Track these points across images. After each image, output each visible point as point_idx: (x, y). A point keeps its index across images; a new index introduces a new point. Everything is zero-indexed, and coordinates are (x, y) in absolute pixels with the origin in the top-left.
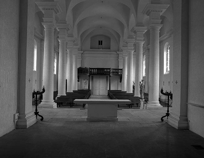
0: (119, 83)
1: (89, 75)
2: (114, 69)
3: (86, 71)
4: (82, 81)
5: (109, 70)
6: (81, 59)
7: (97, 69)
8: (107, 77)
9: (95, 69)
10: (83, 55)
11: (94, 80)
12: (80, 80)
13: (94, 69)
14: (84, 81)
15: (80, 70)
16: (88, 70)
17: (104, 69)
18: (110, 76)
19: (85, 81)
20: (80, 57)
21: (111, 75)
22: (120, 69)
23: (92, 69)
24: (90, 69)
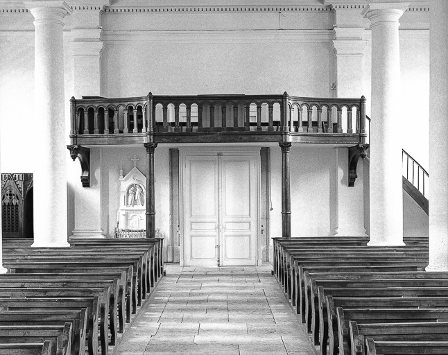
0: (343, 189)
1: (146, 140)
2: (309, 102)
3: (131, 118)
4: (112, 185)
5: (277, 106)
6: (100, 45)
7: (202, 100)
8: (265, 153)
9: (188, 100)
10: (110, 18)
11: (185, 171)
12: (97, 174)
13: (177, 100)
14: (125, 185)
15: (91, 111)
16: (140, 109)
17: (242, 101)
18: (285, 147)
19: (131, 182)
20: (97, 34)
21: (290, 139)
22: (349, 103)
23: (165, 100)
24: (155, 99)
